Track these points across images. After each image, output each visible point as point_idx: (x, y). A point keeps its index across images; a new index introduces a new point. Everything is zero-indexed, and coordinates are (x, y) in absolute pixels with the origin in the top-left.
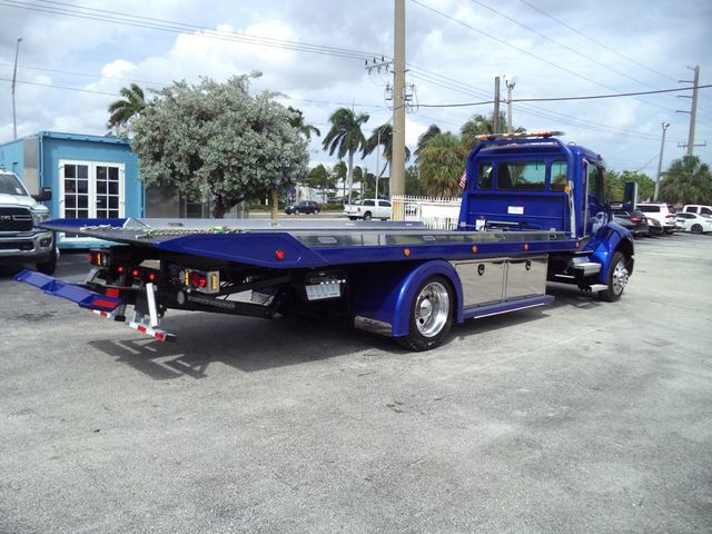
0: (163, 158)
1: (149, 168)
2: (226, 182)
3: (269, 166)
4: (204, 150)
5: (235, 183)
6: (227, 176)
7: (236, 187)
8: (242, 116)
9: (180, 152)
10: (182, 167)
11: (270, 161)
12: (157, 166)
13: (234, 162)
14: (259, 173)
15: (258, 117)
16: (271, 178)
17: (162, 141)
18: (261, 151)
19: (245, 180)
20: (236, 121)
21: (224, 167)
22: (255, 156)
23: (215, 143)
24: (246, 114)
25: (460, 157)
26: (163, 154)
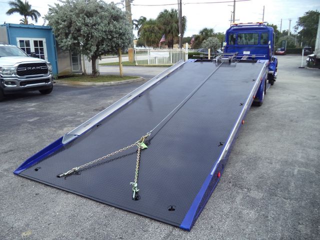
0: (70, 35)
2: (105, 46)
15: (117, 15)
23: (100, 27)
24: (111, 13)
25: (160, 29)
26: (70, 33)
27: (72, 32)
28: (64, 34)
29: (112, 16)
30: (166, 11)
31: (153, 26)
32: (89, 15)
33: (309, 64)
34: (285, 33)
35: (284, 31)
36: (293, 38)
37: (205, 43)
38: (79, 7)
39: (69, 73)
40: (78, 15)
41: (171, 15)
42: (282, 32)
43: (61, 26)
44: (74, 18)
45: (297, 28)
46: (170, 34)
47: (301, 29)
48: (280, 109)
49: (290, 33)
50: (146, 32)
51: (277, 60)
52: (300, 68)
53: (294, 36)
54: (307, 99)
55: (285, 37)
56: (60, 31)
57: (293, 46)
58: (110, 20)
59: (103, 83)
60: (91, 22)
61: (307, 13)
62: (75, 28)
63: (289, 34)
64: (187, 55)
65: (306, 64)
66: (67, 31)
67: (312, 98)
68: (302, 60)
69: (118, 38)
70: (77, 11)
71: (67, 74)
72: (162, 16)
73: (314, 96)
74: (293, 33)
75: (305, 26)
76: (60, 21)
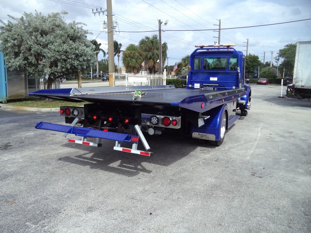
0: (21, 55)
1: (13, 60)
2: (59, 67)
3: (81, 59)
4: (46, 50)
5: (63, 68)
6: (59, 64)
7: (63, 70)
8: (65, 33)
9: (32, 52)
10: (32, 59)
11: (81, 56)
12: (17, 59)
13: (64, 57)
14: (76, 63)
15: (74, 34)
16: (81, 65)
17: (19, 46)
18: (77, 52)
19: (69, 66)
20: (62, 36)
21: (58, 59)
22: (74, 54)
23: (53, 47)
24: (67, 32)
25: (141, 55)
26: (21, 53)
27: (22, 51)
28: (13, 54)
29: (68, 36)
30: (147, 38)
31: (134, 52)
32: (44, 33)
33: (288, 94)
34: (268, 64)
35: (267, 63)
36: (275, 69)
37: (184, 69)
38: (33, 25)
39: (23, 96)
40: (31, 33)
41: (152, 42)
42: (265, 63)
43: (9, 44)
44: (26, 36)
45: (278, 60)
46: (151, 60)
47: (282, 60)
48: (243, 151)
49: (273, 65)
50: (127, 57)
51: (250, 88)
52: (279, 97)
53: (276, 67)
54: (282, 136)
55: (268, 68)
56: (9, 50)
57: (275, 76)
58: (66, 39)
59: (50, 109)
60: (44, 41)
61: (287, 46)
62: (26, 48)
63: (271, 66)
64: (165, 81)
65: (286, 94)
66: (17, 50)
67: (288, 135)
68: (282, 90)
69: (74, 59)
70: (31, 30)
71: (20, 98)
72: (142, 42)
73: (291, 133)
74: (275, 64)
75: (286, 58)
76: (8, 39)
